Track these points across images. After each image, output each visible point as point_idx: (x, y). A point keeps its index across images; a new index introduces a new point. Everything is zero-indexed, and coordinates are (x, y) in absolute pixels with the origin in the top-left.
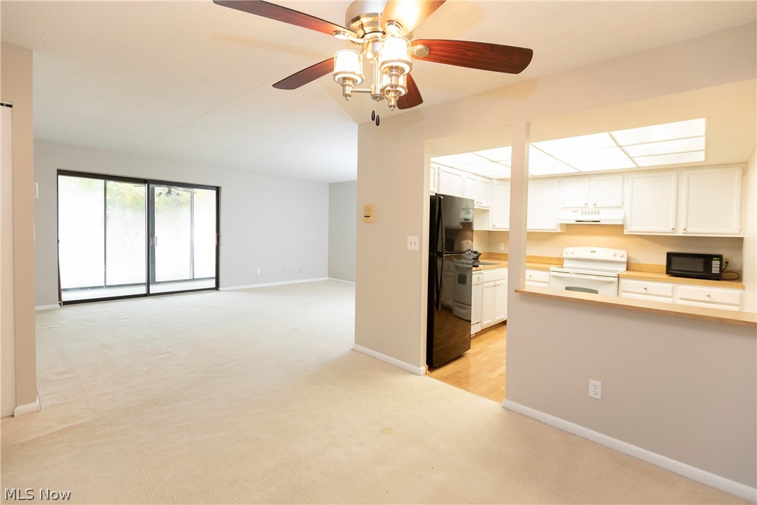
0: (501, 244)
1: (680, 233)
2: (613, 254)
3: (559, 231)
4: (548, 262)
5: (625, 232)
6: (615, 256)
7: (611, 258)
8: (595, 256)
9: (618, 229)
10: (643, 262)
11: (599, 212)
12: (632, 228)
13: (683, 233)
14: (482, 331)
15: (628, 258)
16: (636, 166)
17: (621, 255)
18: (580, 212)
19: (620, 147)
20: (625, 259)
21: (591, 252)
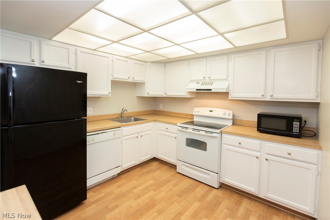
0: (160, 105)
1: (268, 99)
2: (223, 113)
3: (188, 97)
4: (186, 117)
5: (230, 98)
6: (224, 114)
7: (222, 116)
8: (212, 114)
9: (225, 95)
10: (244, 119)
11: (212, 83)
12: (234, 95)
13: (271, 99)
14: (121, 172)
15: (233, 116)
16: (233, 47)
17: (228, 114)
18: (201, 83)
19: (222, 34)
20: (231, 117)
21: (210, 111)
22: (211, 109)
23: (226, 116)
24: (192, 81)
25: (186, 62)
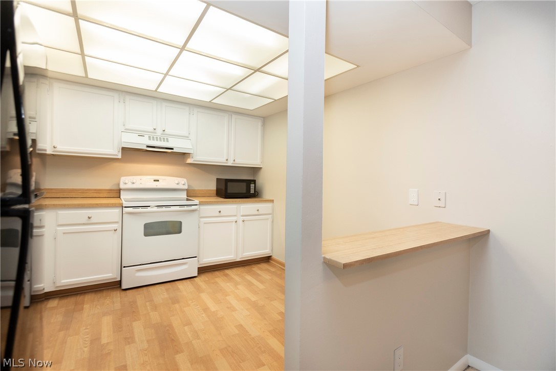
2: (177, 182)
3: (119, 157)
13: (233, 163)
17: (183, 184)
18: (146, 136)
20: (185, 187)
21: (154, 181)
22: (156, 178)
23: (181, 187)
24: (128, 130)
25: (116, 95)
